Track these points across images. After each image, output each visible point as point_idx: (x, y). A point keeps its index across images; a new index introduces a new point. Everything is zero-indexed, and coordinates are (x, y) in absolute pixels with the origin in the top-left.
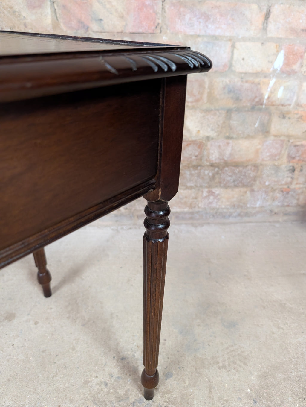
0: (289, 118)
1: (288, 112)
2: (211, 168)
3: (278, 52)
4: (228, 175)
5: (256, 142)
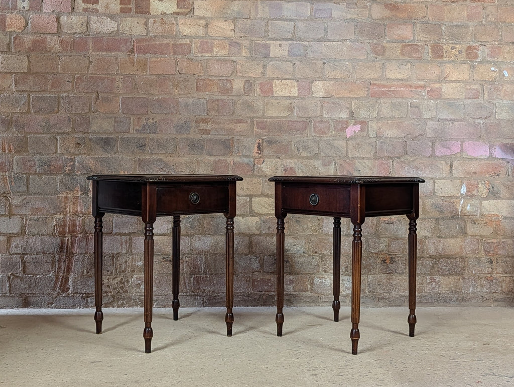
0: (479, 224)
1: (477, 220)
2: (430, 259)
3: (462, 185)
4: (443, 265)
5: (459, 240)
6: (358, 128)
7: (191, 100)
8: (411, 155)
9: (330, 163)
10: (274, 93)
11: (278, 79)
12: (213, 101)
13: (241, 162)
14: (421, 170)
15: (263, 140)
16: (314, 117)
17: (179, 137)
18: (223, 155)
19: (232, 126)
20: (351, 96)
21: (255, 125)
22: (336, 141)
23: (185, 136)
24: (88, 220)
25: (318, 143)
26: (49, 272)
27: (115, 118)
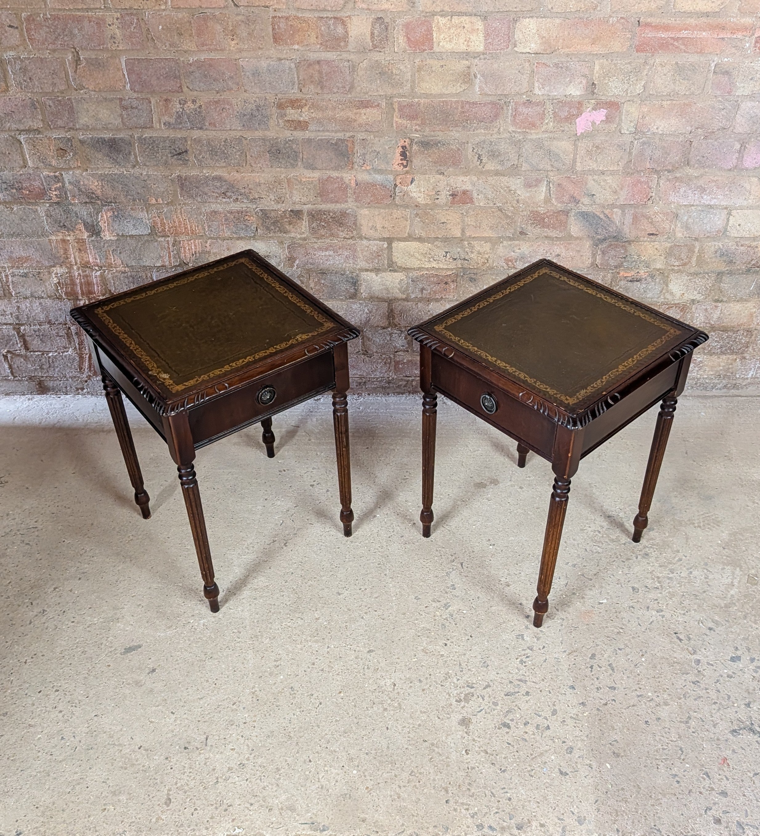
5: (750, 305)
6: (601, 114)
7: (264, 64)
8: (696, 165)
9: (538, 182)
10: (435, 45)
11: (443, 14)
12: (310, 65)
13: (371, 181)
14: (710, 194)
15: (412, 140)
16: (515, 95)
17: (248, 135)
18: (336, 168)
19: (350, 114)
20: (596, 49)
21: (397, 110)
22: (555, 142)
23: (258, 134)
24: (110, 276)
25: (517, 144)
26: (66, 348)
27: (121, 100)
